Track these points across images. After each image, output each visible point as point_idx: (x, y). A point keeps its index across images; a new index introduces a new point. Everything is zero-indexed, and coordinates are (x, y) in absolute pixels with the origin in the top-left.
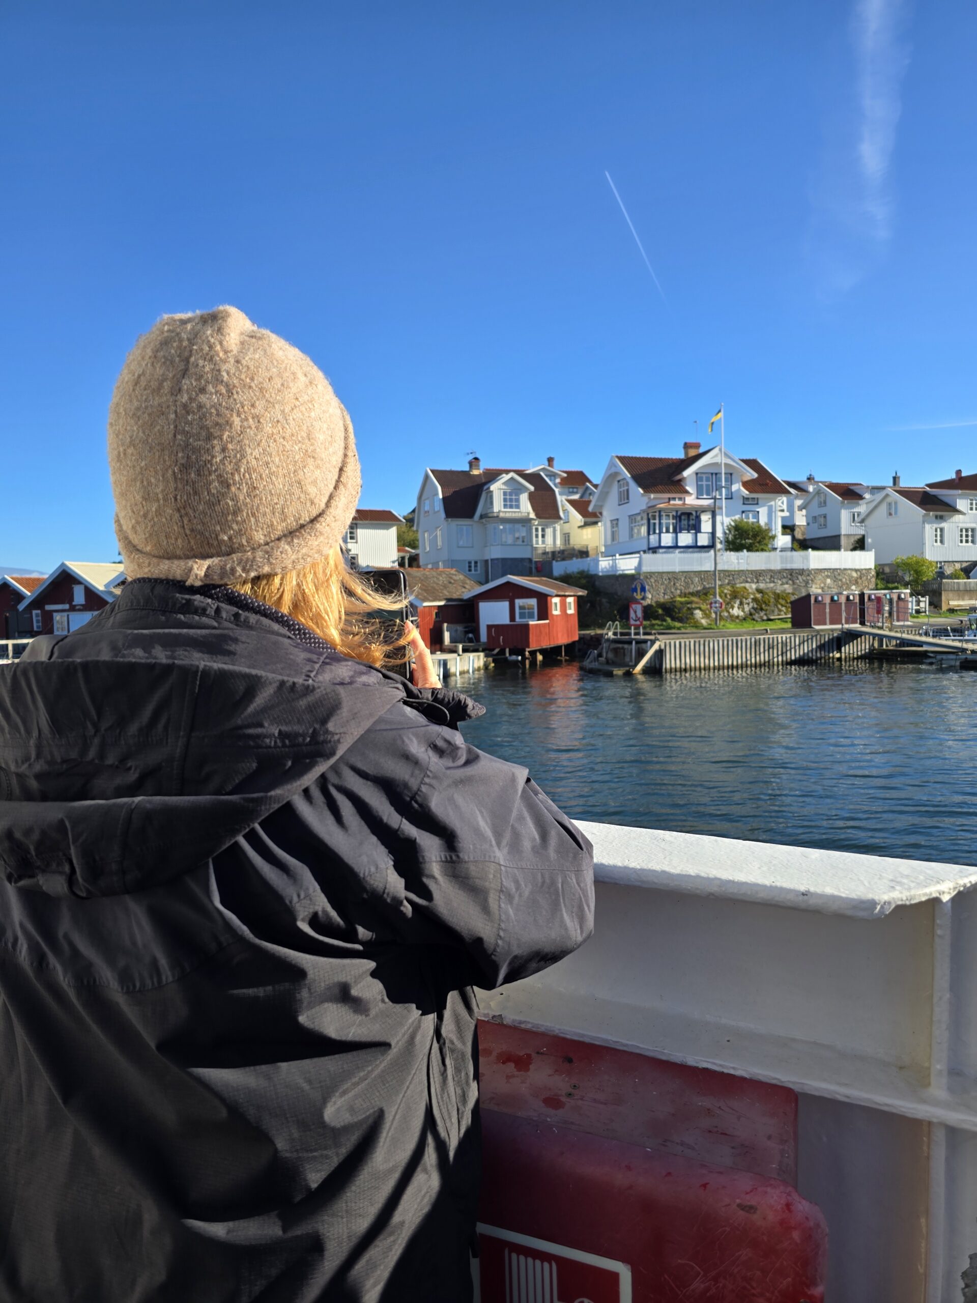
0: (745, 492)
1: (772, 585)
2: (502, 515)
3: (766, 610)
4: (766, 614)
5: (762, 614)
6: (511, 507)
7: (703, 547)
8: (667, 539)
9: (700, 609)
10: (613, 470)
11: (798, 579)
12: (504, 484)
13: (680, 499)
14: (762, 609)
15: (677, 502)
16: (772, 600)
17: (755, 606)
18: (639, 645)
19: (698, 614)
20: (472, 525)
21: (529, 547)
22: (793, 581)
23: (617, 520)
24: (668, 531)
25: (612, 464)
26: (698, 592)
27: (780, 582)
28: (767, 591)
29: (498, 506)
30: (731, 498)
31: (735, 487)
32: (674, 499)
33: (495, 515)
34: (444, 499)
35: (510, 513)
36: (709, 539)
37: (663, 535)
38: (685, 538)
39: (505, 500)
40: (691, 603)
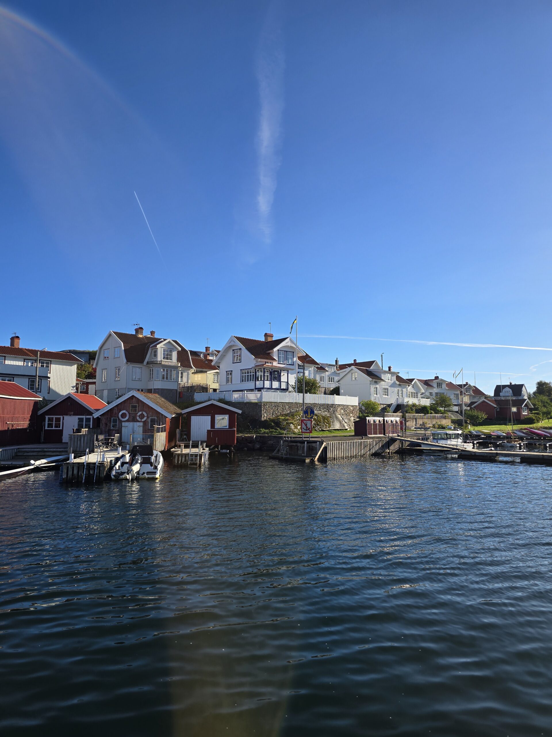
0: (300, 363)
1: (320, 412)
2: (163, 363)
3: (320, 425)
4: (320, 427)
5: (319, 427)
6: (167, 359)
7: (284, 389)
8: (267, 384)
9: (292, 423)
10: (232, 343)
11: (330, 409)
12: (164, 345)
13: (271, 363)
14: (318, 425)
15: (269, 364)
16: (322, 420)
17: (315, 423)
18: (310, 444)
19: (292, 426)
20: (141, 367)
21: (177, 383)
22: (328, 410)
23: (232, 371)
24: (267, 380)
25: (231, 340)
26: (288, 414)
27: (323, 410)
28: (319, 415)
29: (160, 357)
30: (293, 365)
31: (295, 359)
32: (268, 362)
33: (158, 362)
34: (125, 350)
35: (166, 362)
36: (286, 386)
37: (265, 382)
38: (275, 385)
39: (164, 354)
40: (287, 420)
